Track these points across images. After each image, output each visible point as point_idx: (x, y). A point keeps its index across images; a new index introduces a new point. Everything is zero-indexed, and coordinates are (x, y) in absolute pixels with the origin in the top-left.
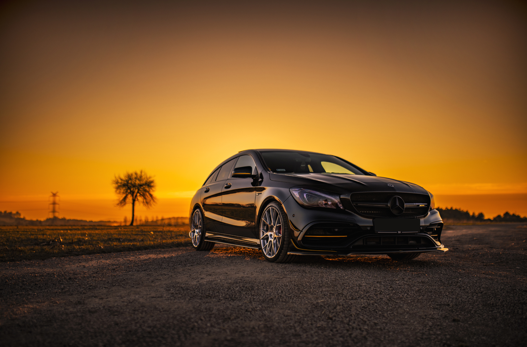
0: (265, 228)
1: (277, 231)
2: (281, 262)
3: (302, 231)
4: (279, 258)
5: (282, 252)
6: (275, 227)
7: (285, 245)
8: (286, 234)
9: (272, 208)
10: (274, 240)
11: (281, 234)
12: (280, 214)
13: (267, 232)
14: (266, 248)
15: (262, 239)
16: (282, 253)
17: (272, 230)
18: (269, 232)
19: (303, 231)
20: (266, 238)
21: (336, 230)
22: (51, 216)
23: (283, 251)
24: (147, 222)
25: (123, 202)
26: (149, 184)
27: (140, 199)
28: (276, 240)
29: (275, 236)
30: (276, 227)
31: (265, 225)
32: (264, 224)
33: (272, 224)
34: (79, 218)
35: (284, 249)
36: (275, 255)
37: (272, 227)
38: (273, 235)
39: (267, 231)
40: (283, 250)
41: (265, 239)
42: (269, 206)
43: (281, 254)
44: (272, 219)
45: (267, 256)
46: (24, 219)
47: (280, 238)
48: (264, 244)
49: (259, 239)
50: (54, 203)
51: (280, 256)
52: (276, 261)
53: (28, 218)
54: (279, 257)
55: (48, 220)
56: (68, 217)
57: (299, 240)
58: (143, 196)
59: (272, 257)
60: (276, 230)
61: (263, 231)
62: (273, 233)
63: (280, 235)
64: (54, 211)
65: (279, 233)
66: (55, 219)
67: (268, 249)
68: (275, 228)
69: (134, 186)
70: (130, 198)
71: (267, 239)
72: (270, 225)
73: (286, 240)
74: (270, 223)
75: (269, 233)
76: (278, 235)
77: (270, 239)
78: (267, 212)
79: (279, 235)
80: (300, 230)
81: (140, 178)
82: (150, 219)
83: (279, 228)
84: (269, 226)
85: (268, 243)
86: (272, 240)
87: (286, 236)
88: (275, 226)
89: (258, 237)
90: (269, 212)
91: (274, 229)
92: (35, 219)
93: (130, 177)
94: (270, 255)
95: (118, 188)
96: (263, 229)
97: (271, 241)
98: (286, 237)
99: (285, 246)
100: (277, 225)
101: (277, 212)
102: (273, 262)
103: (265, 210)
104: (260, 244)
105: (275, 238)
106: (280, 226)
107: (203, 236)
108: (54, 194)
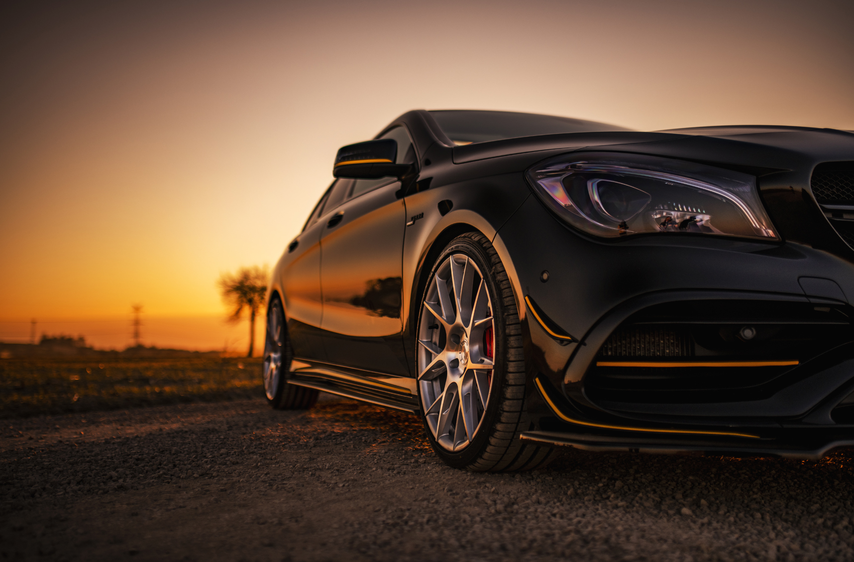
0: (436, 339)
1: (476, 347)
2: (495, 470)
3: (582, 343)
4: (486, 455)
5: (496, 430)
6: (468, 330)
7: (507, 402)
8: (512, 359)
9: (456, 261)
10: (464, 382)
11: (490, 358)
12: (486, 277)
13: (438, 352)
14: (439, 413)
15: (424, 377)
16: (497, 434)
17: (457, 345)
18: (448, 350)
19: (586, 342)
20: (439, 375)
21: (748, 334)
23: (499, 427)
25: (236, 317)
28: (475, 381)
29: (471, 365)
30: (473, 328)
31: (437, 327)
32: (433, 325)
33: (459, 320)
34: (177, 346)
35: (503, 419)
36: (467, 442)
37: (458, 332)
38: (461, 363)
39: (441, 347)
40: (500, 422)
41: (435, 379)
42: (447, 251)
43: (493, 441)
44: (458, 302)
45: (441, 442)
46: (91, 349)
47: (489, 371)
48: (433, 397)
49: (414, 378)
50: (137, 323)
51: (490, 448)
52: (471, 466)
53: (98, 346)
54: (483, 450)
55: (127, 350)
56: (160, 345)
57: (570, 383)
59: (458, 448)
60: (472, 343)
61: (426, 350)
62: (463, 354)
63: (489, 363)
64: (136, 335)
65: (486, 352)
67: (444, 414)
68: (469, 336)
69: (253, 289)
70: (247, 311)
71: (443, 377)
72: (451, 326)
73: (511, 382)
74: (452, 319)
75: (447, 356)
76: (482, 361)
77: (451, 379)
78: (440, 276)
79: (486, 360)
80: (574, 340)
83: (483, 335)
84: (448, 327)
85: (444, 394)
86: (459, 380)
87: (512, 364)
88: (467, 326)
89: (411, 371)
90: (446, 276)
91: (466, 339)
92: (106, 347)
93: (246, 276)
94: (451, 437)
95: (226, 294)
96: (430, 343)
97: (454, 385)
98: (512, 367)
99: (507, 406)
100: (478, 322)
101: (476, 272)
102: (460, 469)
103: (433, 270)
104: (415, 393)
105: (469, 374)
106: (486, 327)
107: (283, 370)
108: (137, 308)
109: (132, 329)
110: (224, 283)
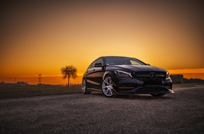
22: (39, 83)
24: (75, 85)
25: (65, 77)
26: (75, 70)
27: (71, 76)
34: (49, 84)
50: (40, 78)
53: (30, 84)
55: (38, 85)
56: (45, 84)
58: (73, 75)
64: (40, 81)
66: (40, 84)
69: (69, 71)
70: (67, 76)
81: (71, 68)
82: (76, 84)
92: (33, 84)
93: (67, 68)
95: (63, 72)
107: (86, 89)
108: (40, 75)
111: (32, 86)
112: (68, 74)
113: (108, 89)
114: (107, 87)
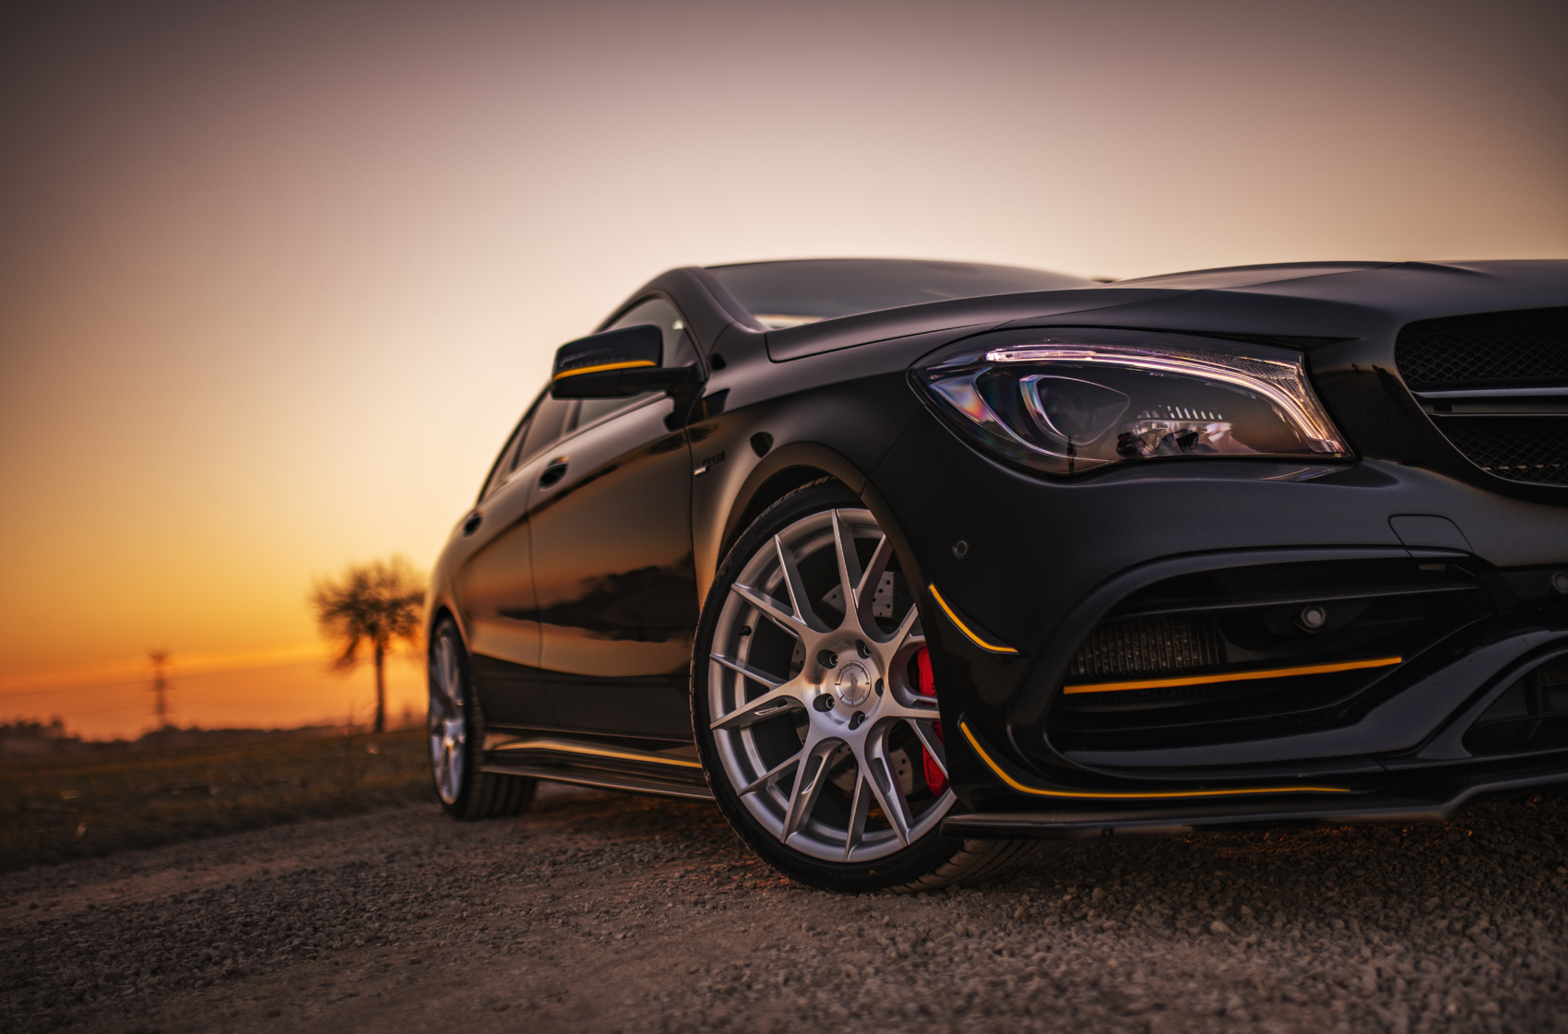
13: (781, 682)
21: (1315, 618)
22: (153, 722)
25: (347, 660)
39: (788, 673)
46: (76, 741)
50: (160, 684)
53: (87, 735)
55: (146, 734)
58: (407, 635)
64: (161, 707)
66: (169, 730)
67: (803, 792)
69: (376, 606)
70: (367, 647)
80: (1022, 654)
81: (392, 582)
92: (107, 736)
93: (360, 582)
95: (327, 618)
107: (469, 749)
108: (159, 658)
109: (151, 697)
110: (321, 599)
111: (99, 746)
112: (373, 630)
113: (826, 725)
114: (804, 691)
